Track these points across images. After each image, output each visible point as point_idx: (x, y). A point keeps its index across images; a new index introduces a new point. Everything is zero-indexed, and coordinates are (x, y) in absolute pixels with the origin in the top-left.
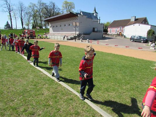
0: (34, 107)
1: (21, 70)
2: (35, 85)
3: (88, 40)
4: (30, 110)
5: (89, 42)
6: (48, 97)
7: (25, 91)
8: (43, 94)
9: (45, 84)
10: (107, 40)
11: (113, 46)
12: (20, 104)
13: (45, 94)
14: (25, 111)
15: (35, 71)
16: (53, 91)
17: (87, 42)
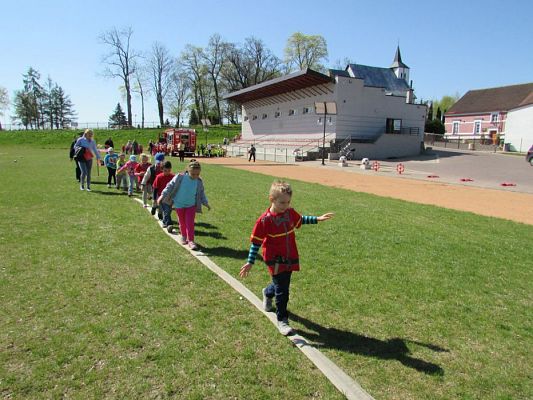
0: (145, 331)
1: (133, 245)
2: (160, 284)
3: (364, 160)
4: (136, 336)
5: (368, 168)
6: (185, 314)
7: (134, 295)
8: (176, 306)
9: (187, 283)
11: (455, 181)
12: (113, 322)
13: (182, 306)
14: (122, 337)
15: (169, 250)
16: (205, 300)
17: (363, 167)
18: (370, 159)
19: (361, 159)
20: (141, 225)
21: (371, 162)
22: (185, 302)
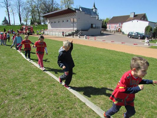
0: (21, 90)
1: (14, 63)
2: (24, 75)
3: (85, 36)
4: (18, 91)
5: (86, 38)
6: (34, 83)
7: (16, 79)
8: (30, 81)
9: (34, 74)
10: (105, 36)
11: (110, 42)
12: (9, 88)
13: (33, 81)
14: (13, 92)
15: (27, 64)
16: (40, 79)
17: (85, 38)
18: (87, 36)
19: (84, 36)
20: (16, 56)
21: (87, 37)
22: (33, 80)
